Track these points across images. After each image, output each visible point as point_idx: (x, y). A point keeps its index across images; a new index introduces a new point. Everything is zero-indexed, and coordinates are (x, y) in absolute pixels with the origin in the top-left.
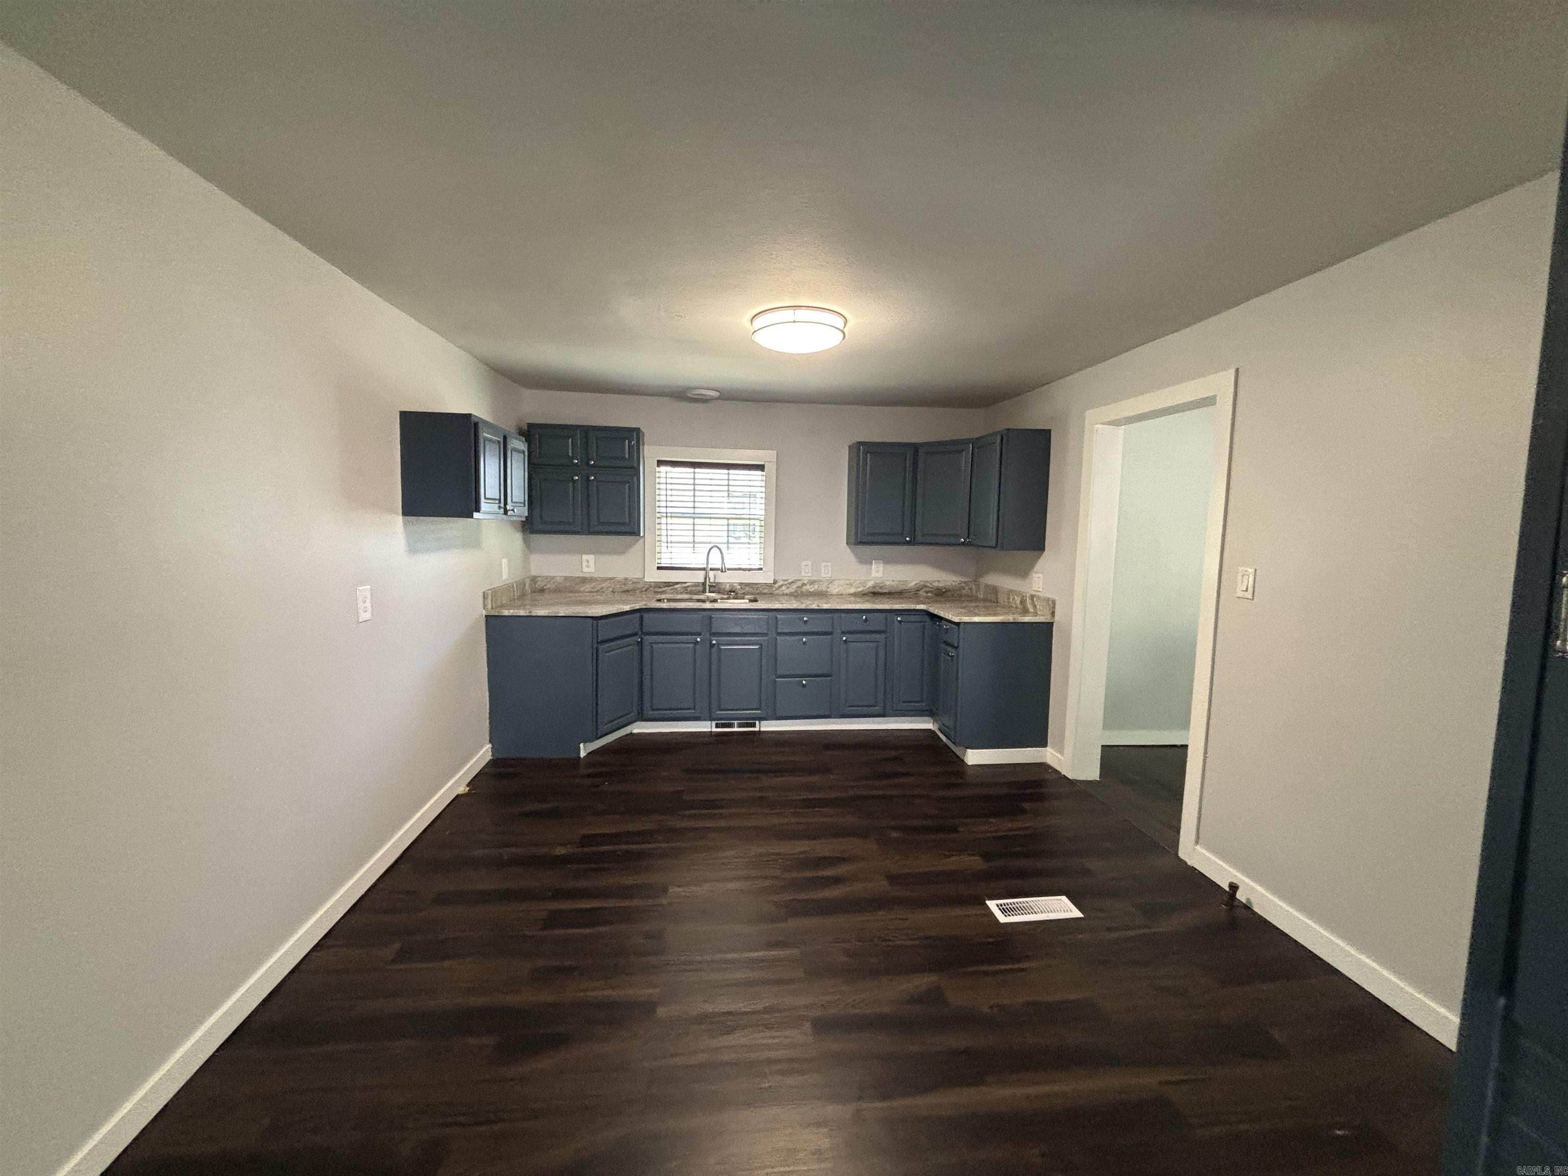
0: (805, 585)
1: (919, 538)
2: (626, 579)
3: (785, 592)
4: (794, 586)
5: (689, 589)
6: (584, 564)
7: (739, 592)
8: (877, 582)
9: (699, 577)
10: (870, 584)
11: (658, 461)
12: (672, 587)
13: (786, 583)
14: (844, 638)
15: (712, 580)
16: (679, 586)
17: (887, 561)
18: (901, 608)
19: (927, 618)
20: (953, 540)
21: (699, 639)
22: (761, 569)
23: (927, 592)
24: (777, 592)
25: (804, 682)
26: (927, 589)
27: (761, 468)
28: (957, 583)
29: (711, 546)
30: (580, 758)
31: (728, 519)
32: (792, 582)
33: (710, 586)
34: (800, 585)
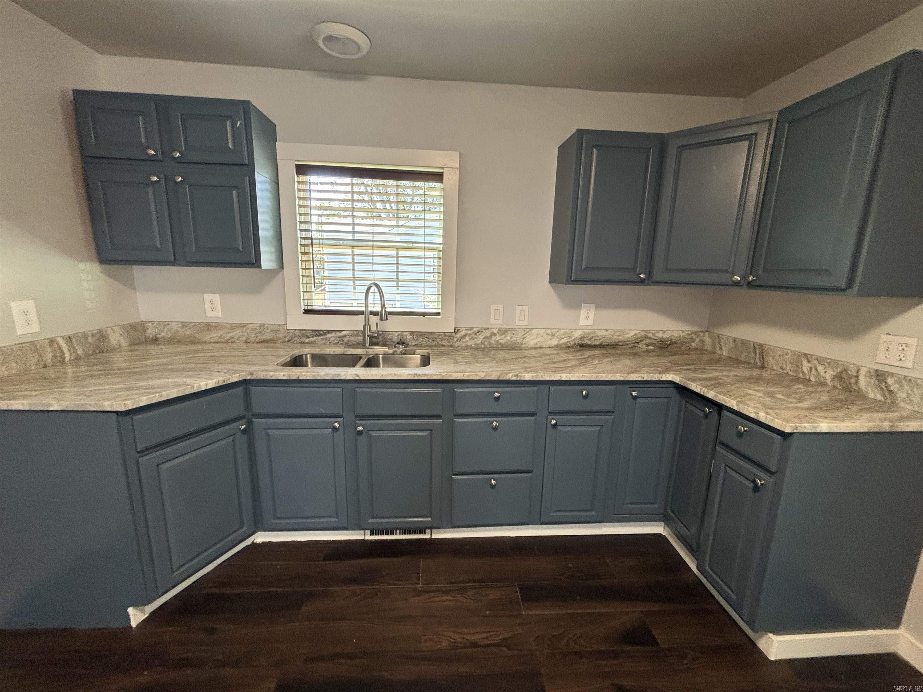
0: (494, 334)
1: (657, 276)
2: (262, 325)
3: (469, 344)
4: (480, 338)
5: (346, 339)
6: (208, 305)
7: (410, 344)
8: (586, 331)
9: (358, 323)
10: (577, 334)
11: (297, 166)
12: (324, 337)
13: (469, 332)
14: (553, 422)
15: (373, 329)
16: (333, 334)
17: (600, 305)
18: (640, 379)
19: (672, 392)
20: (723, 278)
21: (337, 425)
22: (438, 314)
23: (648, 345)
24: (458, 344)
25: (493, 482)
26: (648, 341)
27: (438, 177)
28: (687, 333)
29: (368, 283)
30: (131, 627)
31: (397, 248)
32: (479, 332)
33: (371, 337)
34: (489, 335)
